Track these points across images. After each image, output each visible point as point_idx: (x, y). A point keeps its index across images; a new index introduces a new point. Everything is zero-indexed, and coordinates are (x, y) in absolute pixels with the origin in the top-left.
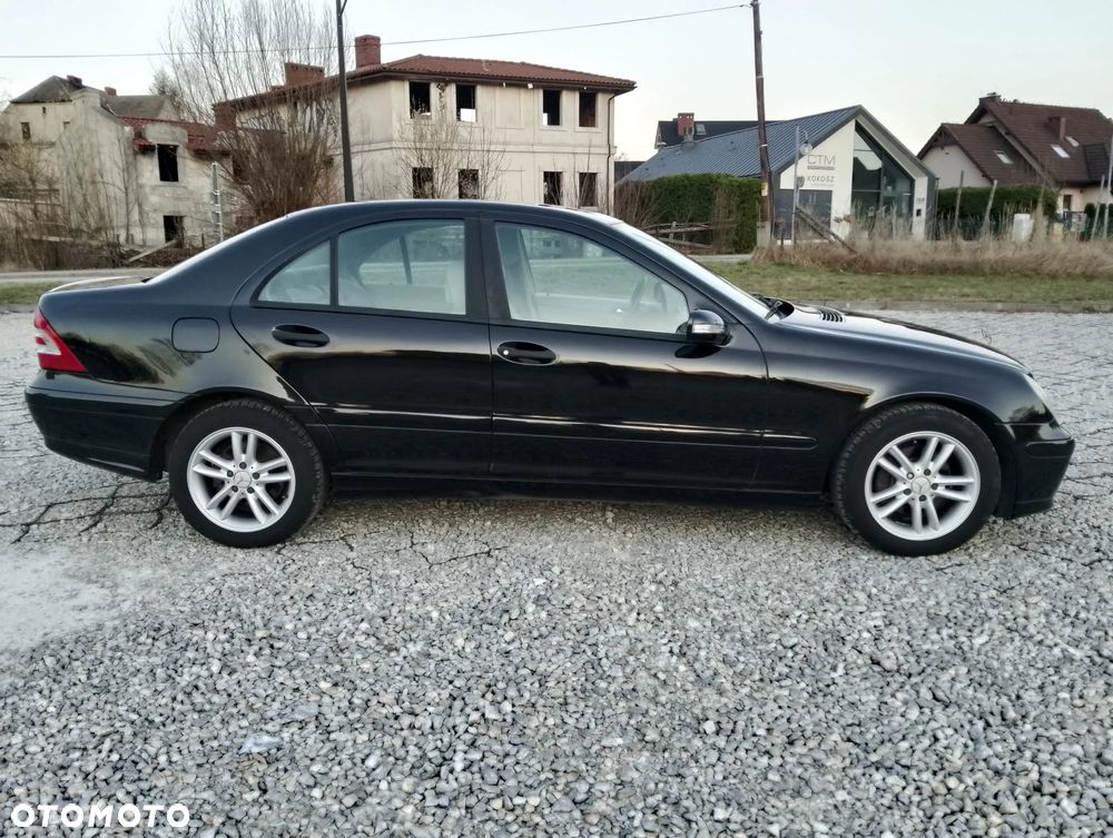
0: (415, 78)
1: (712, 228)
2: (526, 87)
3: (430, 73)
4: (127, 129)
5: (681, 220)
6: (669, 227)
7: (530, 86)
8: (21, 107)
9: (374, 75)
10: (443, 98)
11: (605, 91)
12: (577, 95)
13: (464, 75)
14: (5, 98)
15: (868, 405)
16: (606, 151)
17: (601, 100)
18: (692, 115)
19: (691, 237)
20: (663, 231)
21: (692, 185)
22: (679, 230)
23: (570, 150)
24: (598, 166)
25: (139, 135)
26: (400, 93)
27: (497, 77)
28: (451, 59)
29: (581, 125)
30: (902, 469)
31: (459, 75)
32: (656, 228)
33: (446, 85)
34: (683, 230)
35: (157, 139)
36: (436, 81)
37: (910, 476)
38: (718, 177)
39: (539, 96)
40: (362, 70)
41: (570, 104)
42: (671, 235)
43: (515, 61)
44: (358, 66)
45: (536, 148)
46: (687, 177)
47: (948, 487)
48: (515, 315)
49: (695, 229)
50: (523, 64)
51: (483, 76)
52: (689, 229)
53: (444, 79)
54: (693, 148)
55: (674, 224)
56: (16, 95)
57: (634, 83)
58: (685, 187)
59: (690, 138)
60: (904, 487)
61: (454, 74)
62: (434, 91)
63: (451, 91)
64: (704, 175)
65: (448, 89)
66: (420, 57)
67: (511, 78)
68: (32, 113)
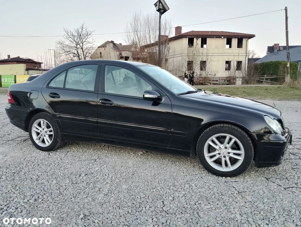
0: (190, 37)
1: (278, 77)
2: (221, 38)
3: (194, 35)
4: (118, 53)
5: (268, 75)
6: (264, 77)
7: (223, 37)
8: (99, 48)
9: (179, 36)
10: (197, 42)
11: (245, 38)
12: (237, 39)
13: (203, 35)
14: (96, 46)
15: (203, 123)
16: (245, 55)
17: (244, 41)
18: (279, 44)
19: (272, 80)
20: (261, 78)
21: (273, 64)
22: (267, 78)
23: (233, 55)
24: (242, 59)
25: (121, 54)
26: (185, 41)
27: (213, 35)
28: (201, 31)
29: (237, 48)
30: (217, 146)
31: (202, 35)
32: (259, 77)
33: (198, 38)
34: (268, 77)
35: (125, 55)
36: (195, 37)
37: (220, 148)
38: (281, 62)
39: (225, 40)
40: (176, 35)
41: (235, 42)
42: (264, 79)
43: (219, 31)
44: (175, 35)
45: (223, 55)
46: (272, 62)
47: (234, 154)
48: (106, 91)
49: (273, 77)
50: (222, 31)
51: (209, 35)
52: (270, 77)
53: (198, 37)
54: (277, 54)
55: (265, 76)
56: (99, 46)
57: (255, 35)
58: (271, 65)
59: (276, 51)
60: (218, 152)
61: (201, 35)
62: (195, 40)
63: (200, 40)
64: (277, 61)
65: (199, 39)
66: (193, 31)
67: (217, 35)
68: (102, 50)
